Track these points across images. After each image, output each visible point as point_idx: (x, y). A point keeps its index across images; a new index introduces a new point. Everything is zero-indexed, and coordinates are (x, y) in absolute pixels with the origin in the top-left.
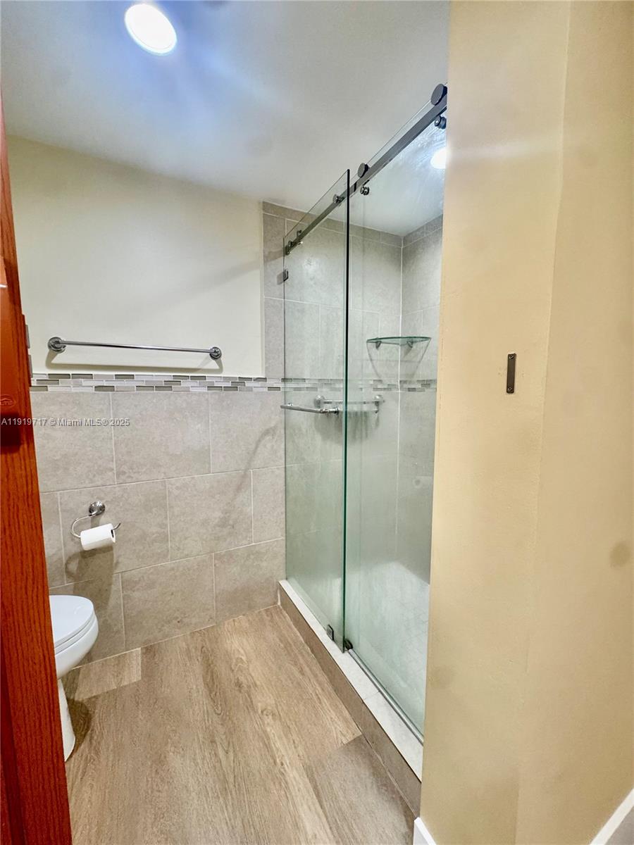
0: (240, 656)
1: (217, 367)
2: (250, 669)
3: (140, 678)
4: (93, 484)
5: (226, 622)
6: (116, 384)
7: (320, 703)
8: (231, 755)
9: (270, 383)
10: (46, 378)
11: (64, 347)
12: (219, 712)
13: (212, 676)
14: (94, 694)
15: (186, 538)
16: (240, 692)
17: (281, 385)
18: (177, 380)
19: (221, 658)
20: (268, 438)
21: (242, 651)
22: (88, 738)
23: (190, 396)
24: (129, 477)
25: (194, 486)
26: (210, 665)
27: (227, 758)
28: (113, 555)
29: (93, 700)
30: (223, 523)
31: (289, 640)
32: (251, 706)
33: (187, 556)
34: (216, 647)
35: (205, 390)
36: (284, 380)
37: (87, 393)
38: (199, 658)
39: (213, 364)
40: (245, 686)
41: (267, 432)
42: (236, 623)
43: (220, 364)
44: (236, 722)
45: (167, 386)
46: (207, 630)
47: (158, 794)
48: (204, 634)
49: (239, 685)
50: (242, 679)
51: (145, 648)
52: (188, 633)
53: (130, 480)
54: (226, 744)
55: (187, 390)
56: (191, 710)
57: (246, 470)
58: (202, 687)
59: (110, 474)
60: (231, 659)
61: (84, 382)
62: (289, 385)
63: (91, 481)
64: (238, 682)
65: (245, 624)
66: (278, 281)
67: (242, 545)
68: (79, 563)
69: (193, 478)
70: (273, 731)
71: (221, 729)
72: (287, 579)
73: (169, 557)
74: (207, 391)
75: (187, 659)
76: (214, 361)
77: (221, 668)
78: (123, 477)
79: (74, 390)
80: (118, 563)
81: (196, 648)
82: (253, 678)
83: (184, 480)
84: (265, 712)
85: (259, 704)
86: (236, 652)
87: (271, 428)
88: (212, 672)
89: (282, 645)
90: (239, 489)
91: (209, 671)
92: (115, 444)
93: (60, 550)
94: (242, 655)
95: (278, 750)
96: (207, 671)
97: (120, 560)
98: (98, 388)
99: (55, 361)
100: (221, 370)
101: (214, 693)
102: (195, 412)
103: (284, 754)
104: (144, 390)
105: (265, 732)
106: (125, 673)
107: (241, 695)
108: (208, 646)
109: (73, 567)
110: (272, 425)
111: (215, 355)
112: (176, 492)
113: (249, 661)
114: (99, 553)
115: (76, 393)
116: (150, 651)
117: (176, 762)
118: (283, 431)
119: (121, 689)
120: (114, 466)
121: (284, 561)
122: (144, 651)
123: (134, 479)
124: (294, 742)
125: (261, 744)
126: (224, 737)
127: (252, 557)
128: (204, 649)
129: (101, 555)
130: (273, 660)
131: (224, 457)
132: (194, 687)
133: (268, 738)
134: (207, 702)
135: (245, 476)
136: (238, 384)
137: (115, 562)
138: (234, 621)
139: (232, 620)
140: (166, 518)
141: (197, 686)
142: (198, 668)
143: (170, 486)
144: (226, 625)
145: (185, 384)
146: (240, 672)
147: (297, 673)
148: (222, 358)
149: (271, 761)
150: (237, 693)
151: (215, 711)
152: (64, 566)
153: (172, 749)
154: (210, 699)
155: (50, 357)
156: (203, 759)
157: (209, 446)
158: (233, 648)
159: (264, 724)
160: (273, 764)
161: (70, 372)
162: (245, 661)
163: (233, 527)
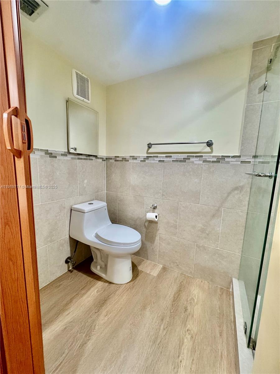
0: (194, 298)
1: (210, 151)
2: (195, 308)
3: (156, 276)
4: (155, 197)
5: (198, 279)
6: (165, 159)
7: (221, 360)
8: (165, 332)
9: (242, 159)
10: (146, 157)
11: (151, 146)
12: (172, 312)
13: (178, 295)
14: (142, 270)
15: (184, 231)
16: (185, 312)
17: (252, 160)
18: (188, 158)
19: (186, 292)
20: (236, 192)
21: (197, 297)
22: (134, 281)
23: (194, 165)
24: (166, 197)
25: (191, 208)
26: (180, 291)
27: (163, 332)
28: (157, 225)
29: (142, 272)
30: (203, 231)
31: (225, 312)
32: (184, 322)
33: (184, 239)
34: (187, 286)
35: (201, 162)
36: (255, 157)
37: (156, 163)
38: (178, 285)
39: (208, 149)
40: (188, 312)
41: (236, 189)
42: (202, 283)
43: (212, 149)
44: (175, 322)
45: (184, 160)
46: (188, 277)
47: (137, 317)
48: (186, 277)
49: (186, 310)
50: (189, 308)
51: (164, 267)
52: (180, 272)
53: (165, 198)
54: (166, 326)
55: (193, 162)
56: (163, 301)
57: (219, 207)
58: (172, 296)
59: (160, 194)
60: (190, 296)
61: (156, 159)
62: (258, 160)
63: (154, 196)
64: (186, 308)
65: (206, 287)
66: (259, 92)
67: (211, 246)
68: (148, 224)
69: (190, 204)
70: (187, 343)
71: (168, 319)
72: (238, 279)
73: (177, 235)
74: (202, 163)
75: (174, 281)
76: (208, 148)
77: (184, 297)
78: (163, 197)
79: (152, 162)
80: (159, 229)
81: (179, 281)
82: (193, 312)
83: (187, 204)
84: (189, 332)
85: (189, 326)
86: (194, 295)
87: (240, 187)
88: (179, 294)
89: (219, 311)
90: (214, 216)
91: (178, 293)
92: (162, 183)
93: (143, 217)
94: (196, 299)
95: (183, 353)
96: (178, 292)
97: (160, 228)
98: (159, 161)
99: (149, 151)
100: (212, 152)
101: (174, 303)
102: (195, 173)
103: (184, 358)
104: (175, 162)
105: (183, 339)
106: (154, 271)
107: (184, 314)
108: (185, 283)
109: (146, 224)
110: (241, 184)
111: (210, 144)
112: (182, 209)
113: (197, 304)
114: (154, 223)
115: (153, 163)
116: (164, 269)
117: (147, 313)
118: (249, 190)
119: (149, 274)
120: (161, 191)
121: (239, 268)
122: (163, 268)
123: (167, 199)
124: (193, 360)
125: (178, 342)
126: (167, 323)
127: (217, 255)
128: (182, 283)
129: (154, 224)
130: (209, 314)
131: (208, 198)
132: (170, 294)
133: (183, 344)
134: (170, 303)
135: (218, 210)
136: (220, 159)
137: (158, 229)
138: (202, 281)
139: (201, 280)
140: (177, 218)
141: (171, 294)
142: (175, 288)
143: (180, 205)
144: (197, 281)
145: (192, 159)
146: (190, 304)
147: (218, 331)
148: (213, 146)
149: (178, 355)
150: (183, 312)
151: (170, 310)
152: (144, 223)
153: (150, 308)
154: (172, 303)
155: (148, 150)
156: (156, 322)
157: (200, 191)
158: (194, 292)
159: (185, 336)
160: (178, 356)
161: (152, 155)
162: (195, 302)
163: (208, 235)
